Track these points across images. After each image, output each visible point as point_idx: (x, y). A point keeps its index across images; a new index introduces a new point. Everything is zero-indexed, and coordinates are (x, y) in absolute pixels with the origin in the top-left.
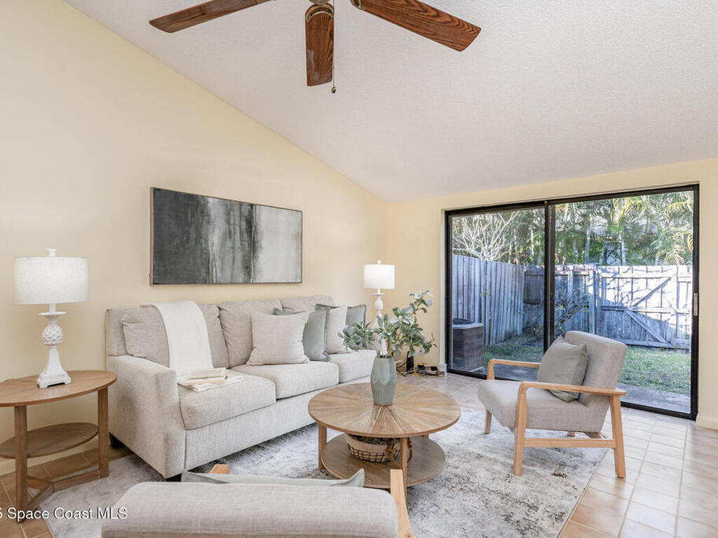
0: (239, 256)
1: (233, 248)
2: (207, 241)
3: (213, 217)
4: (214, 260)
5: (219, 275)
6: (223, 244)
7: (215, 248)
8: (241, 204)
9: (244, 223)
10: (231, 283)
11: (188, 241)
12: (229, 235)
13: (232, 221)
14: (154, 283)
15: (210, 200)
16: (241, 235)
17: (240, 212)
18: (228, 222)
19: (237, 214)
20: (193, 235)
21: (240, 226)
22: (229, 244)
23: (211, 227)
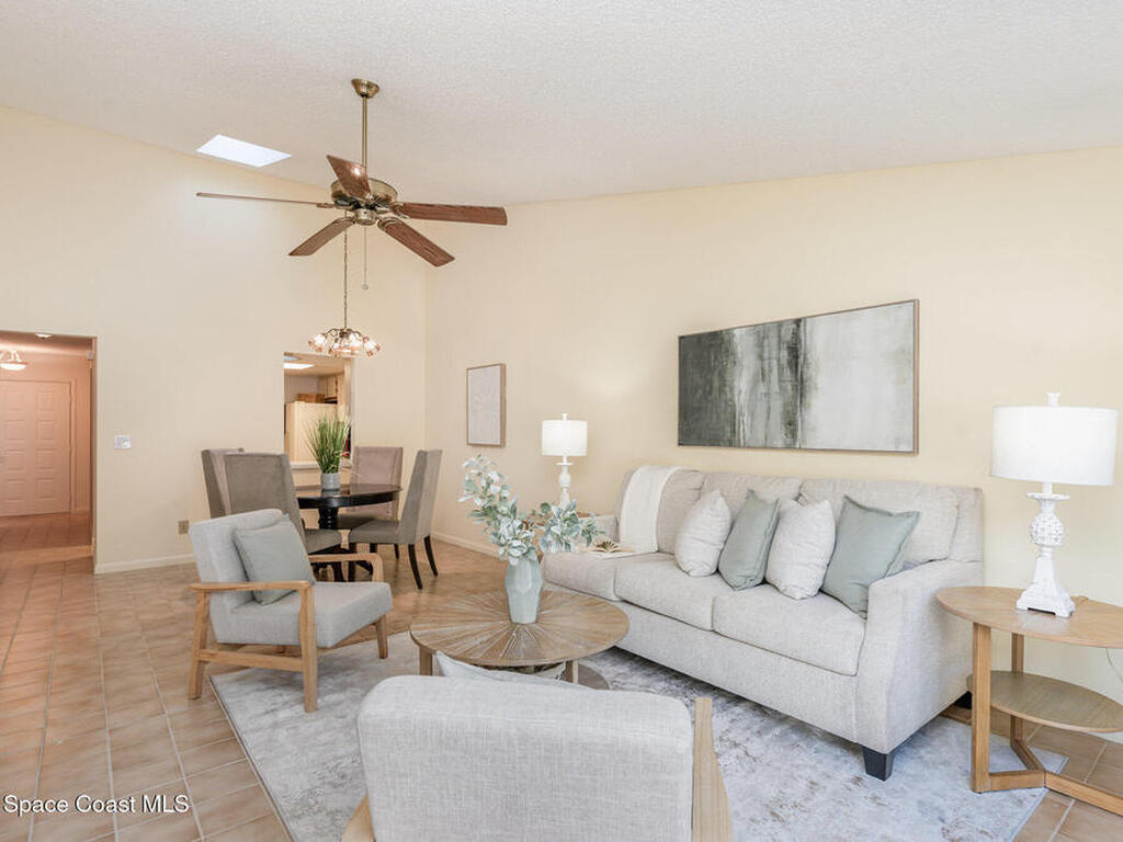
0: (777, 406)
1: (767, 394)
2: (732, 389)
3: (740, 355)
4: (741, 414)
5: (748, 435)
6: (753, 389)
7: (743, 396)
8: (780, 324)
9: (785, 354)
10: (765, 448)
11: (710, 393)
12: (763, 375)
13: (766, 355)
14: (680, 444)
15: (737, 332)
16: (780, 374)
17: (779, 337)
18: (761, 357)
19: (774, 341)
20: (716, 384)
21: (779, 360)
22: (762, 389)
23: (737, 369)
